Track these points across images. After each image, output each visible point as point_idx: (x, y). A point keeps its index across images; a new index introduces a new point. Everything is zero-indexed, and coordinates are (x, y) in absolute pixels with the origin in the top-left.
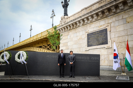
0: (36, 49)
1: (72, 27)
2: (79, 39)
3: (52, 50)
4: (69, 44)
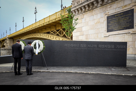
0: (43, 36)
1: (87, 8)
2: (96, 22)
3: (62, 36)
4: (84, 29)
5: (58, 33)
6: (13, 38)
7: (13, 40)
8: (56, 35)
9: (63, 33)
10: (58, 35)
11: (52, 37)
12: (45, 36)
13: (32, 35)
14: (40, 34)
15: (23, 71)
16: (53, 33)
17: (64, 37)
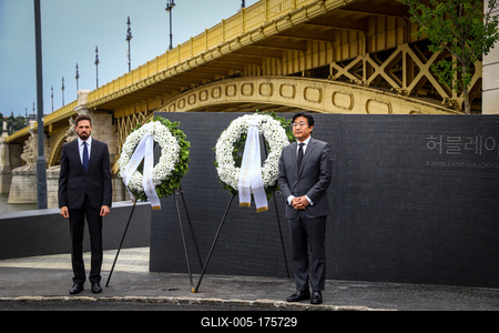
0: (288, 91)
3: (409, 89)
5: (379, 70)
6: (111, 112)
7: (114, 122)
8: (371, 85)
9: (417, 70)
10: (380, 84)
11: (343, 100)
12: (299, 95)
13: (220, 88)
14: (269, 79)
15: (171, 298)
16: (350, 71)
17: (420, 96)
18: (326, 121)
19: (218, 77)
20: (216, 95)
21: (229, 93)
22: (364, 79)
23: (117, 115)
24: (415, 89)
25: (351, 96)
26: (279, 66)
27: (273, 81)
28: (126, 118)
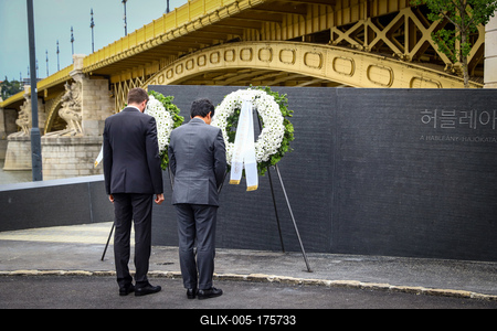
3: (411, 55)
5: (381, 35)
6: (107, 77)
7: (111, 87)
8: (373, 51)
9: (420, 35)
10: (381, 50)
11: (343, 66)
12: (299, 60)
13: (218, 53)
14: (269, 43)
15: (165, 273)
16: (351, 36)
17: (422, 62)
18: (321, 95)
19: (216, 42)
20: (215, 60)
21: (228, 58)
22: (365, 44)
23: (114, 80)
24: (418, 54)
25: (352, 62)
26: (279, 31)
27: (273, 46)
28: (123, 83)
